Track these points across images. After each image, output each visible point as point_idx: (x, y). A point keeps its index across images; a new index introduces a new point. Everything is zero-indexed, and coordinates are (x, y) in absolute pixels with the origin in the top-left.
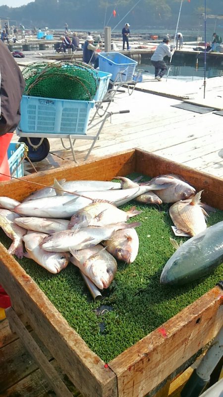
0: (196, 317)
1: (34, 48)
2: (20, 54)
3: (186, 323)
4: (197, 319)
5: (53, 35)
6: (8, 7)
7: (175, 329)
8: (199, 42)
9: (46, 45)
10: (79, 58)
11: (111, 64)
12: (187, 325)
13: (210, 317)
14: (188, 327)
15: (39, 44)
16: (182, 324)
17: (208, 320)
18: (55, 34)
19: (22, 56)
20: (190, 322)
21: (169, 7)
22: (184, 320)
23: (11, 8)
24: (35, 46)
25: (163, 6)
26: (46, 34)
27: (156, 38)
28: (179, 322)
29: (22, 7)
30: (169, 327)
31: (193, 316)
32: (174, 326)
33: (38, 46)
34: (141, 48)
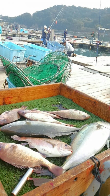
0: (74, 176)
1: (18, 36)
2: (11, 38)
3: (68, 180)
4: (75, 178)
5: (27, 31)
6: (8, 17)
7: (59, 183)
8: (96, 41)
9: (24, 35)
10: (39, 43)
11: (52, 46)
12: (68, 181)
13: (84, 178)
14: (68, 183)
15: (21, 34)
16: (65, 180)
17: (83, 179)
18: (29, 31)
19: (12, 39)
20: (70, 179)
21: (83, 24)
22: (66, 178)
23: (10, 17)
24: (19, 35)
25: (81, 23)
26: (24, 31)
27: (76, 37)
28: (63, 179)
29: (15, 17)
30: (57, 182)
31: (72, 176)
32: (59, 181)
33: (20, 35)
34: (69, 41)
